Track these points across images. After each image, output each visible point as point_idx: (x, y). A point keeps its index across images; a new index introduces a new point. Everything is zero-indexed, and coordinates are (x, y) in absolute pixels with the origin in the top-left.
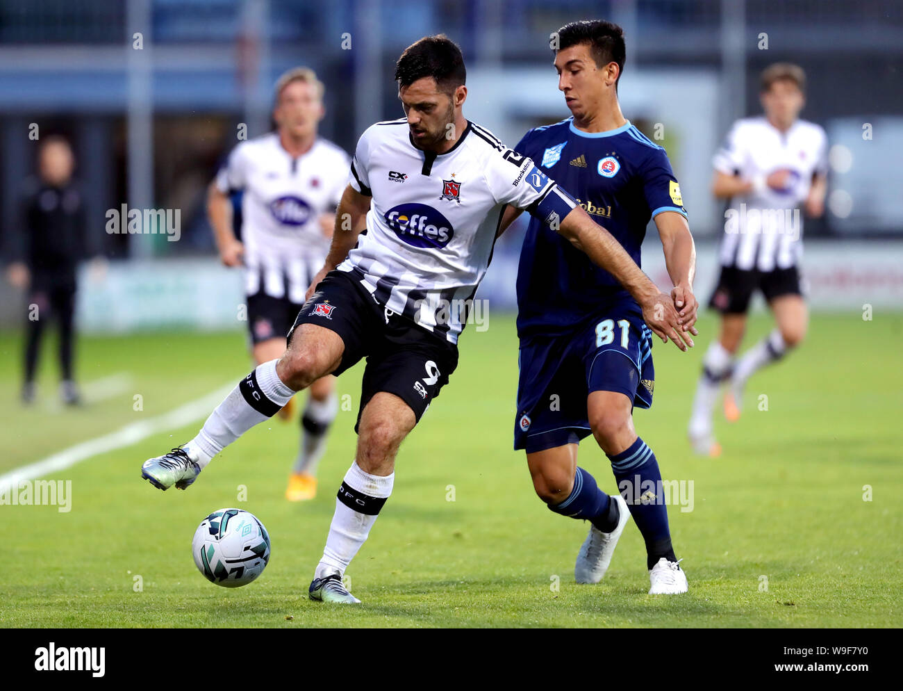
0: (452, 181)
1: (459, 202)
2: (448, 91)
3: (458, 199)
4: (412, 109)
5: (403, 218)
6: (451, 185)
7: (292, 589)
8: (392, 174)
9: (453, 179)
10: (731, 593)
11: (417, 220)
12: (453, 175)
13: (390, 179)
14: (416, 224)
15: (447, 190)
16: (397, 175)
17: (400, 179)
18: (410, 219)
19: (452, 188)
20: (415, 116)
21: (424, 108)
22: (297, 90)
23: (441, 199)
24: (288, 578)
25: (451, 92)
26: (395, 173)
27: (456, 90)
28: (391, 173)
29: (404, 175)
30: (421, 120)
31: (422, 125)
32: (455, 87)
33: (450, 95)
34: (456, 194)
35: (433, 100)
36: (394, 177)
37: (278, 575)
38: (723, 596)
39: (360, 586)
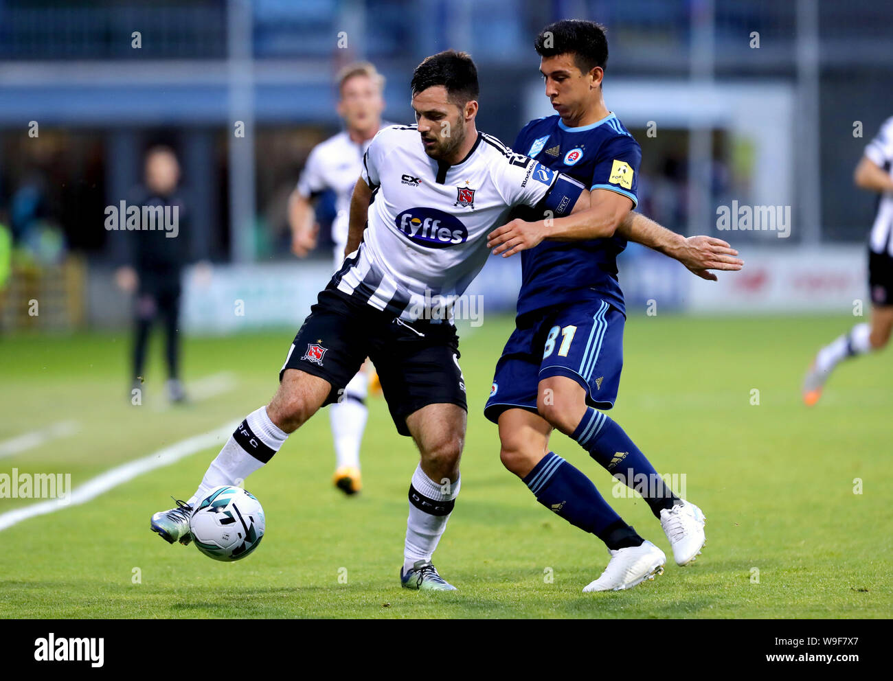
0: (466, 188)
1: (473, 208)
2: (459, 103)
3: (472, 205)
4: (422, 117)
5: (417, 220)
6: (465, 192)
7: (389, 578)
8: (405, 178)
9: (467, 186)
10: (808, 581)
11: (431, 223)
12: (467, 183)
13: (403, 182)
14: (429, 226)
15: (462, 197)
16: (410, 179)
17: (414, 182)
18: (423, 222)
19: (467, 195)
20: (425, 124)
21: (434, 116)
22: (358, 84)
23: (455, 205)
24: (385, 567)
25: (460, 104)
26: (408, 177)
27: (467, 105)
28: (404, 176)
29: (417, 179)
30: (431, 129)
31: (432, 134)
32: (466, 101)
33: (460, 108)
34: (470, 200)
35: (442, 109)
36: (407, 180)
37: (375, 564)
38: (799, 583)
39: (453, 575)
